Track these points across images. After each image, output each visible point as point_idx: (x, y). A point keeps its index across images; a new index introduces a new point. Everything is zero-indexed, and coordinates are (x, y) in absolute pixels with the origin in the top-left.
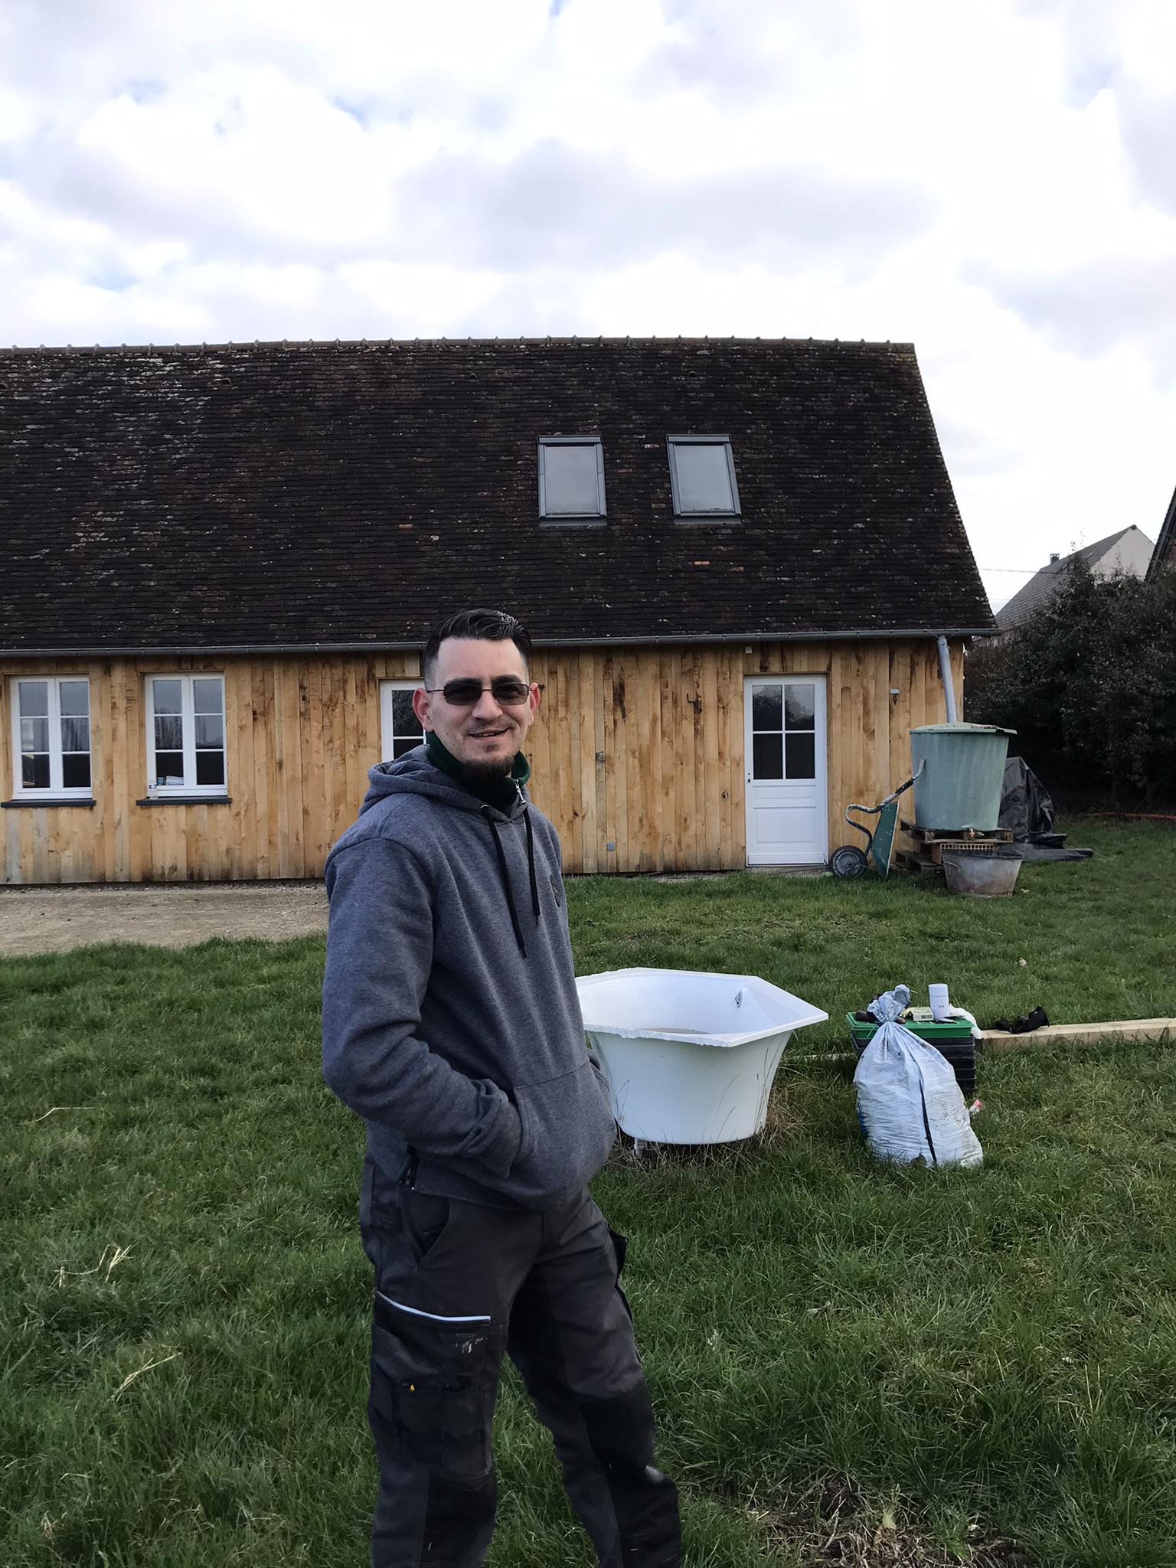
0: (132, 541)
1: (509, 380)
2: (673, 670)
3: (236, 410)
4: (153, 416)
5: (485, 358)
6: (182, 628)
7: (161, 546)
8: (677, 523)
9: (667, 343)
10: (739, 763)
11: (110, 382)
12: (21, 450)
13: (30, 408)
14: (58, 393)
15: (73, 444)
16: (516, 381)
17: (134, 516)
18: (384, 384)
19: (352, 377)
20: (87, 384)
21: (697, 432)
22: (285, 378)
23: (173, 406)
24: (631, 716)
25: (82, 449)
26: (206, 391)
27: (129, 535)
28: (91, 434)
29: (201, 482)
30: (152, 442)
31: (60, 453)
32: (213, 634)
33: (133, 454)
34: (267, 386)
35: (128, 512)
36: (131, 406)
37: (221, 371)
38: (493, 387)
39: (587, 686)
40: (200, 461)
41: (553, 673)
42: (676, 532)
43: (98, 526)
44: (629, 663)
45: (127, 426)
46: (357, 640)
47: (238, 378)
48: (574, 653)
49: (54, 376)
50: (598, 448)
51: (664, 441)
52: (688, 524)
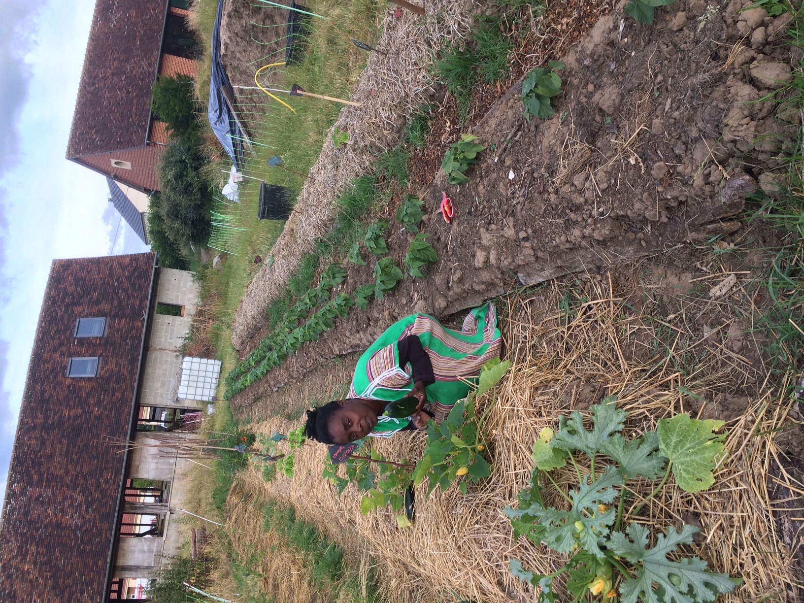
0: (80, 505)
1: (41, 387)
3: (36, 477)
4: (32, 505)
5: (31, 395)
6: (114, 484)
7: (83, 495)
8: (105, 336)
9: (38, 335)
11: (15, 522)
12: (38, 548)
13: (20, 548)
14: (16, 540)
15: (37, 531)
16: (42, 384)
17: (71, 505)
18: (35, 428)
19: (30, 438)
20: (14, 530)
21: (74, 328)
22: (25, 461)
23: (30, 499)
25: (40, 527)
26: (25, 488)
27: (77, 506)
28: (35, 525)
29: (62, 486)
30: (42, 503)
31: (40, 536)
32: (117, 473)
33: (46, 510)
34: (28, 467)
35: (69, 507)
36: (26, 514)
37: (18, 483)
38: (43, 392)
40: (53, 486)
42: (108, 337)
43: (72, 517)
45: (35, 513)
46: (127, 431)
47: (22, 478)
49: (8, 542)
50: (73, 358)
51: (75, 338)
52: (106, 333)
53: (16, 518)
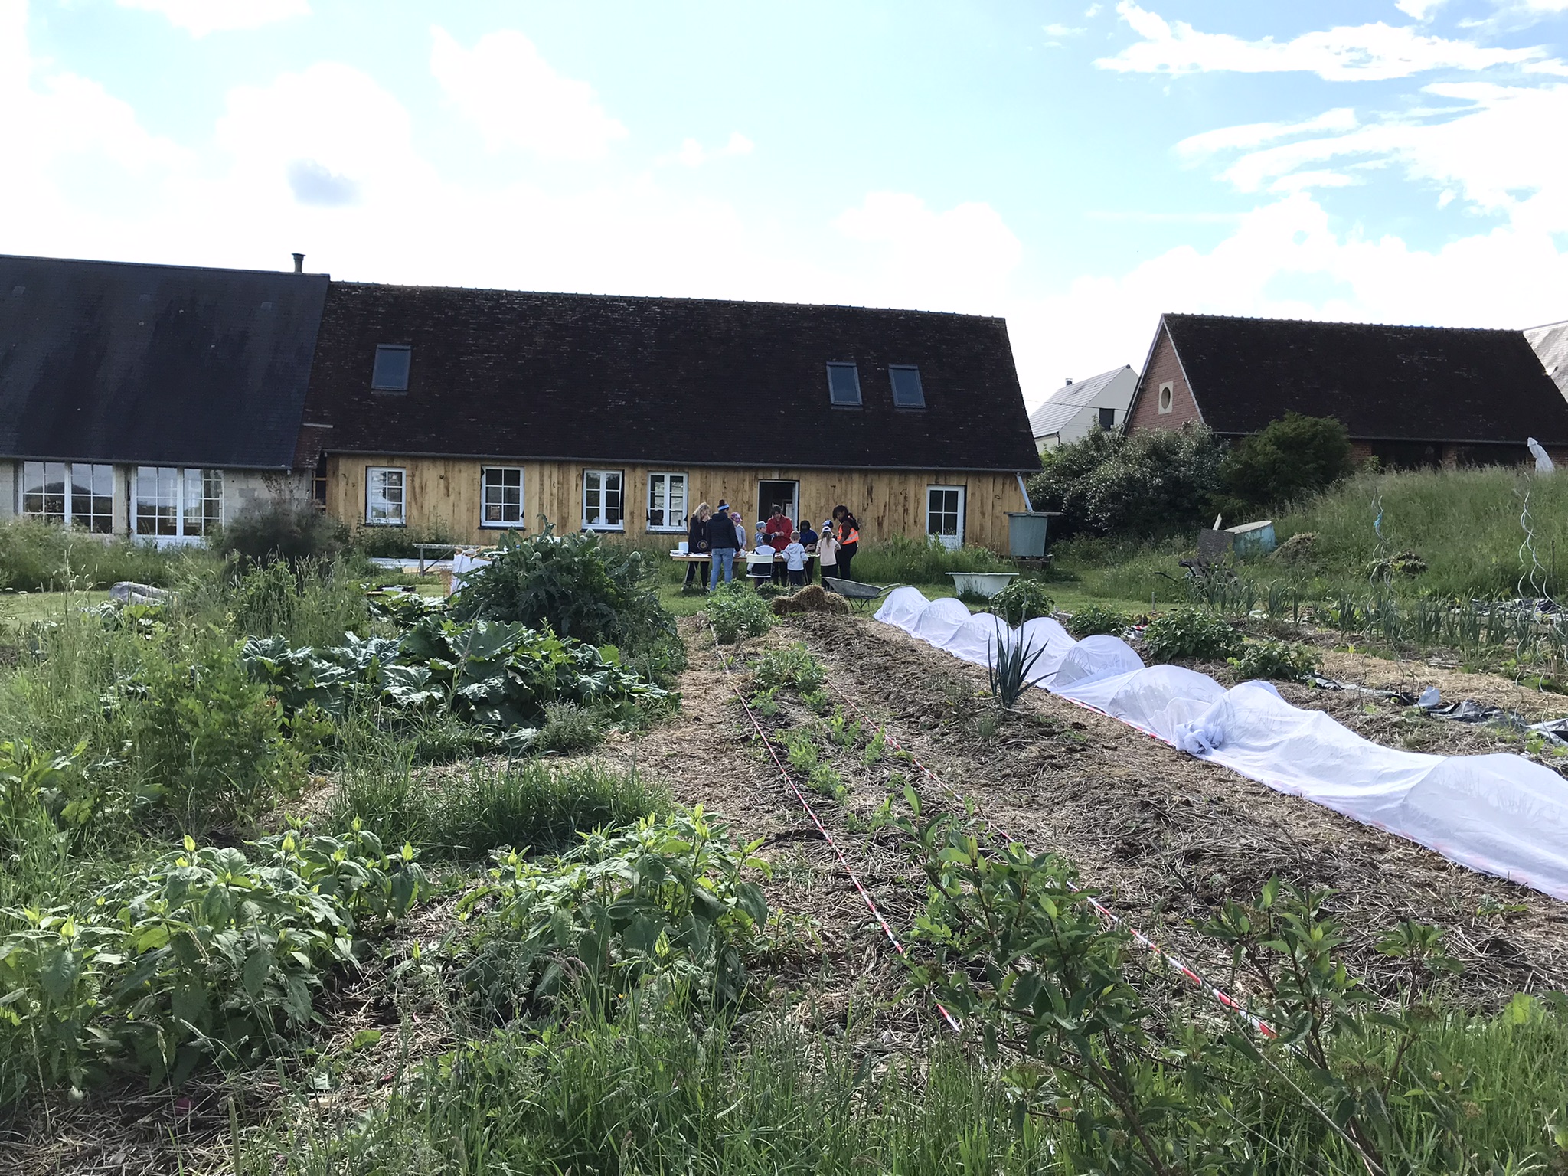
0: (636, 405)
1: (807, 328)
2: (896, 480)
3: (672, 337)
4: (630, 337)
5: (793, 315)
7: (652, 409)
8: (896, 410)
9: (883, 311)
10: (923, 526)
11: (603, 316)
12: (567, 353)
13: (565, 328)
14: (576, 321)
15: (592, 350)
16: (811, 328)
17: (634, 392)
18: (745, 326)
19: (727, 321)
20: (591, 316)
21: (902, 363)
22: (693, 319)
23: (638, 332)
24: (875, 501)
25: (598, 353)
26: (654, 324)
27: (634, 402)
28: (600, 345)
29: (663, 376)
30: (632, 351)
31: (587, 355)
33: (625, 358)
34: (685, 324)
36: (617, 330)
37: (659, 313)
38: (799, 331)
39: (855, 487)
40: (660, 364)
41: (840, 480)
42: (895, 415)
43: (617, 396)
44: (876, 477)
45: (617, 342)
47: (669, 318)
48: (851, 471)
50: (855, 369)
51: (887, 367)
52: (901, 411)
53: (608, 317)
